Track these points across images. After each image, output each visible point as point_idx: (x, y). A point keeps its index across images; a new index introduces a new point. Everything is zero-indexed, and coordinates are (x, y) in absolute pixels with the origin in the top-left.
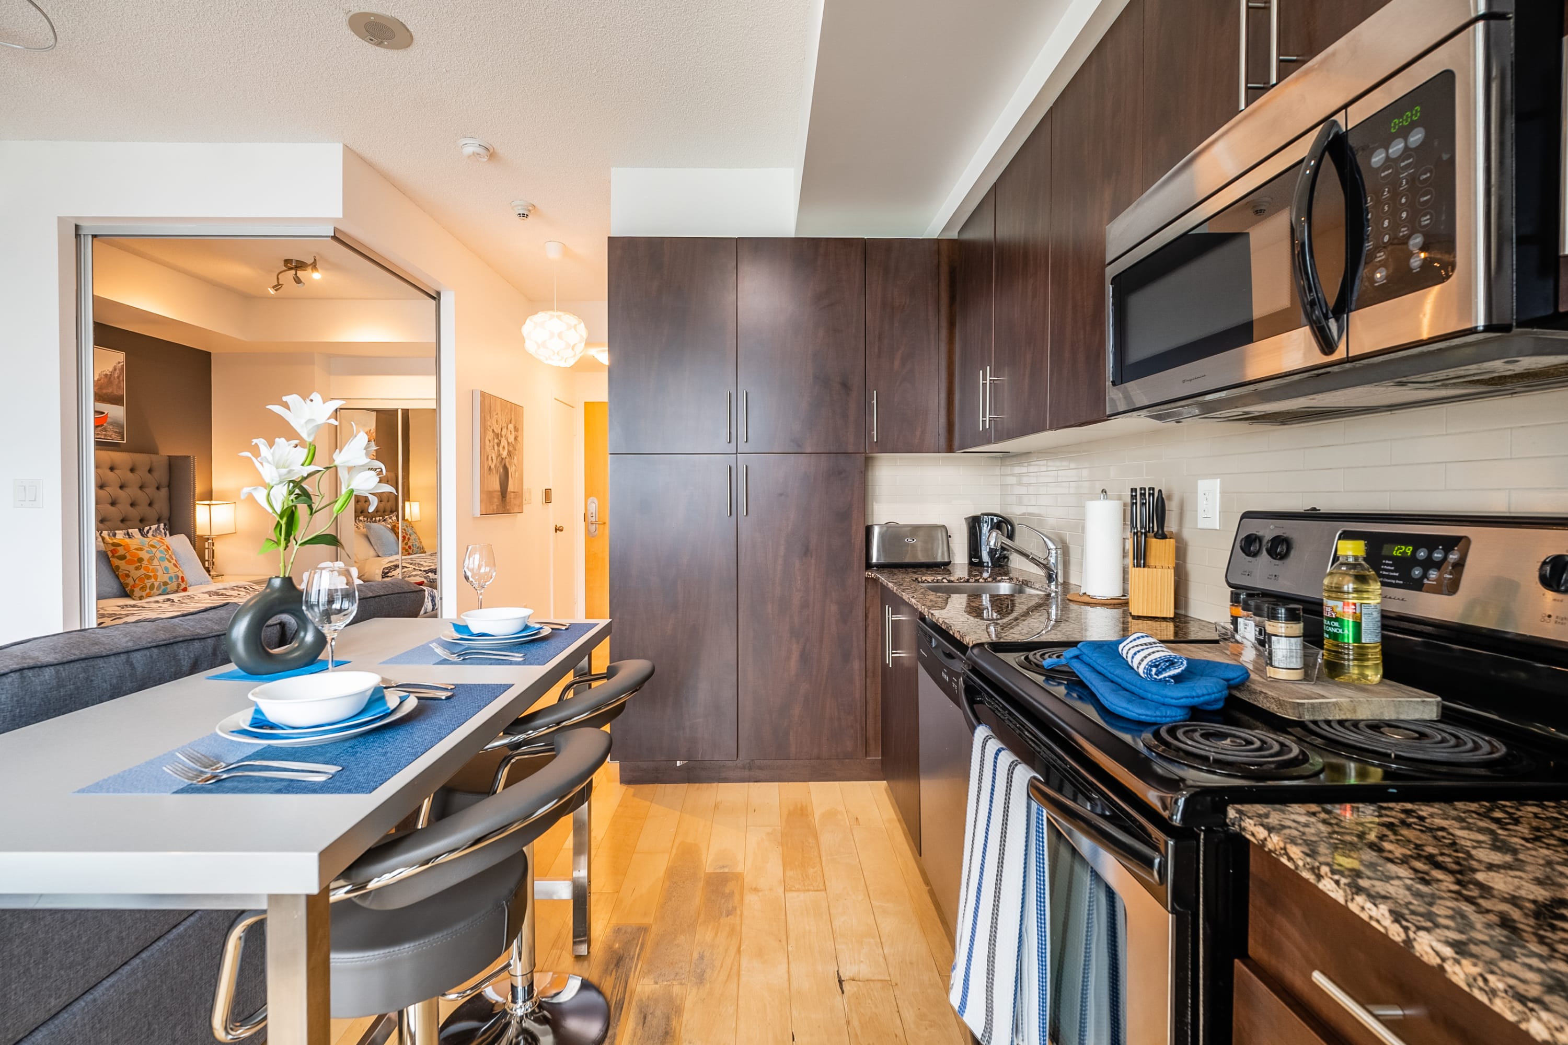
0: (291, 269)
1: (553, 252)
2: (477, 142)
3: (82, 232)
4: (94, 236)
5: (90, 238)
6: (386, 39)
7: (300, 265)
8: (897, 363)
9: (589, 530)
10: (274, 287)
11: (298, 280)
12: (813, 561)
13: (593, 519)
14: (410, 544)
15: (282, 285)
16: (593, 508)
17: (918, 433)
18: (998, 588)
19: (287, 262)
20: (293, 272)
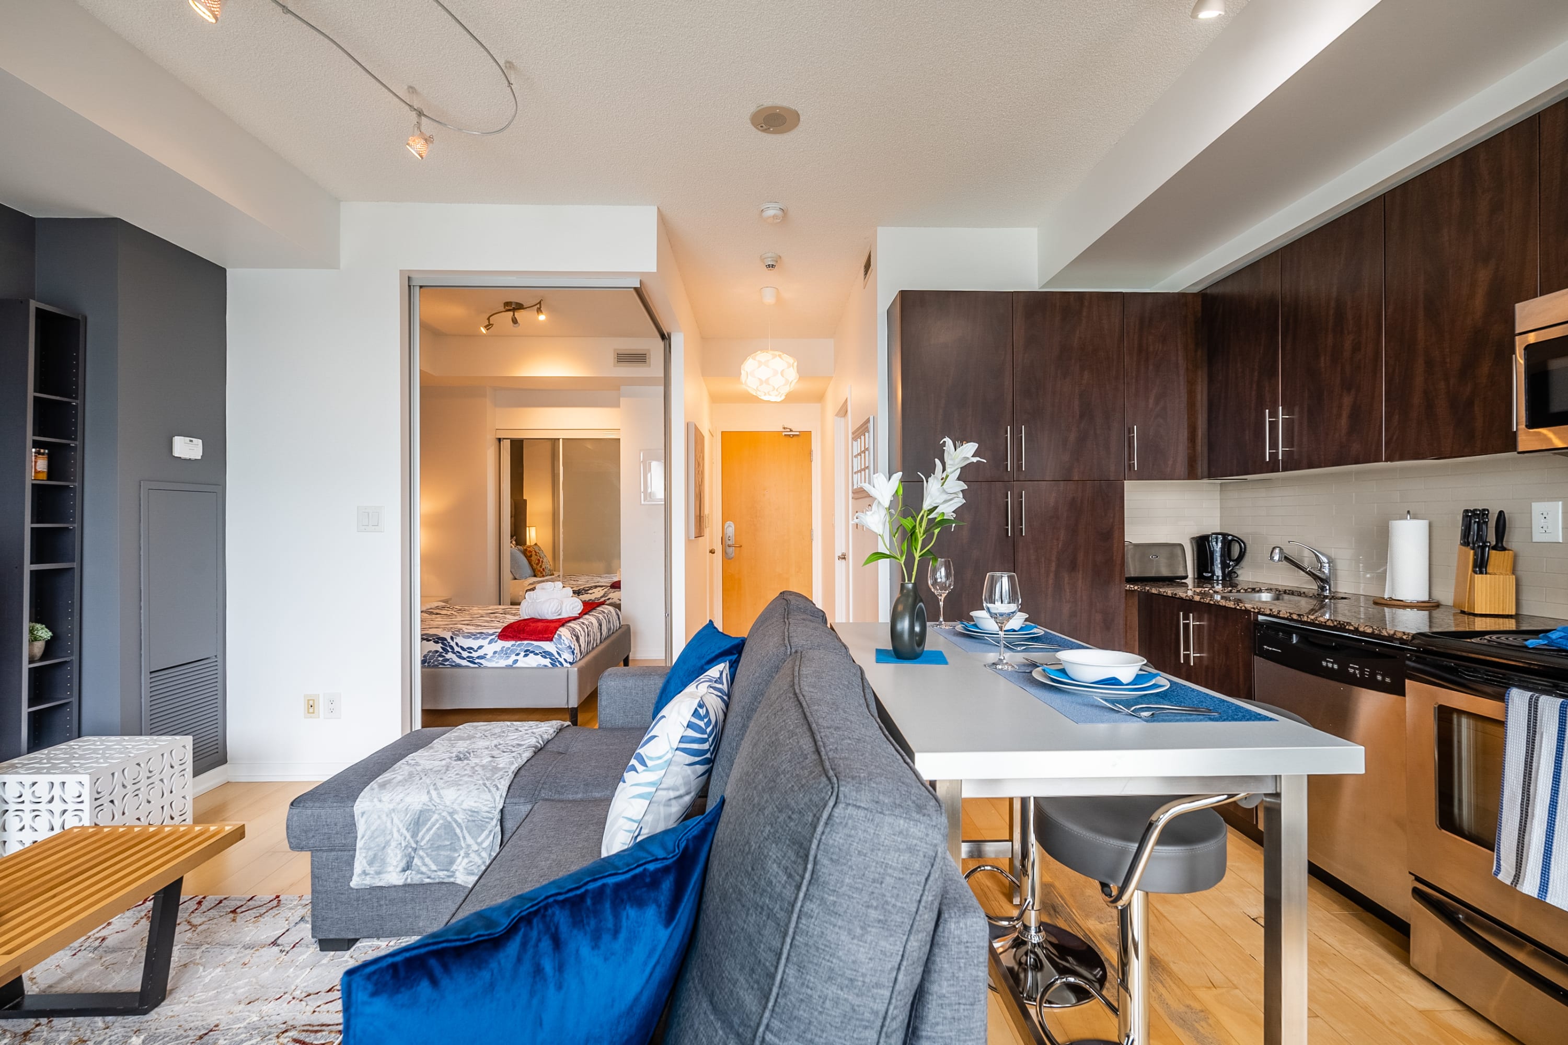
0: (509, 310)
1: (769, 298)
2: (778, 206)
3: (413, 284)
4: (421, 287)
5: (418, 288)
6: (772, 126)
7: (519, 307)
8: (1151, 401)
9: (726, 552)
10: (486, 327)
11: (515, 321)
12: (1080, 576)
13: (730, 543)
14: (543, 567)
15: (492, 325)
16: (731, 530)
17: (1170, 463)
18: (1260, 597)
19: (507, 304)
20: (511, 313)
